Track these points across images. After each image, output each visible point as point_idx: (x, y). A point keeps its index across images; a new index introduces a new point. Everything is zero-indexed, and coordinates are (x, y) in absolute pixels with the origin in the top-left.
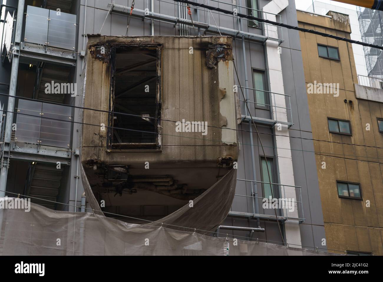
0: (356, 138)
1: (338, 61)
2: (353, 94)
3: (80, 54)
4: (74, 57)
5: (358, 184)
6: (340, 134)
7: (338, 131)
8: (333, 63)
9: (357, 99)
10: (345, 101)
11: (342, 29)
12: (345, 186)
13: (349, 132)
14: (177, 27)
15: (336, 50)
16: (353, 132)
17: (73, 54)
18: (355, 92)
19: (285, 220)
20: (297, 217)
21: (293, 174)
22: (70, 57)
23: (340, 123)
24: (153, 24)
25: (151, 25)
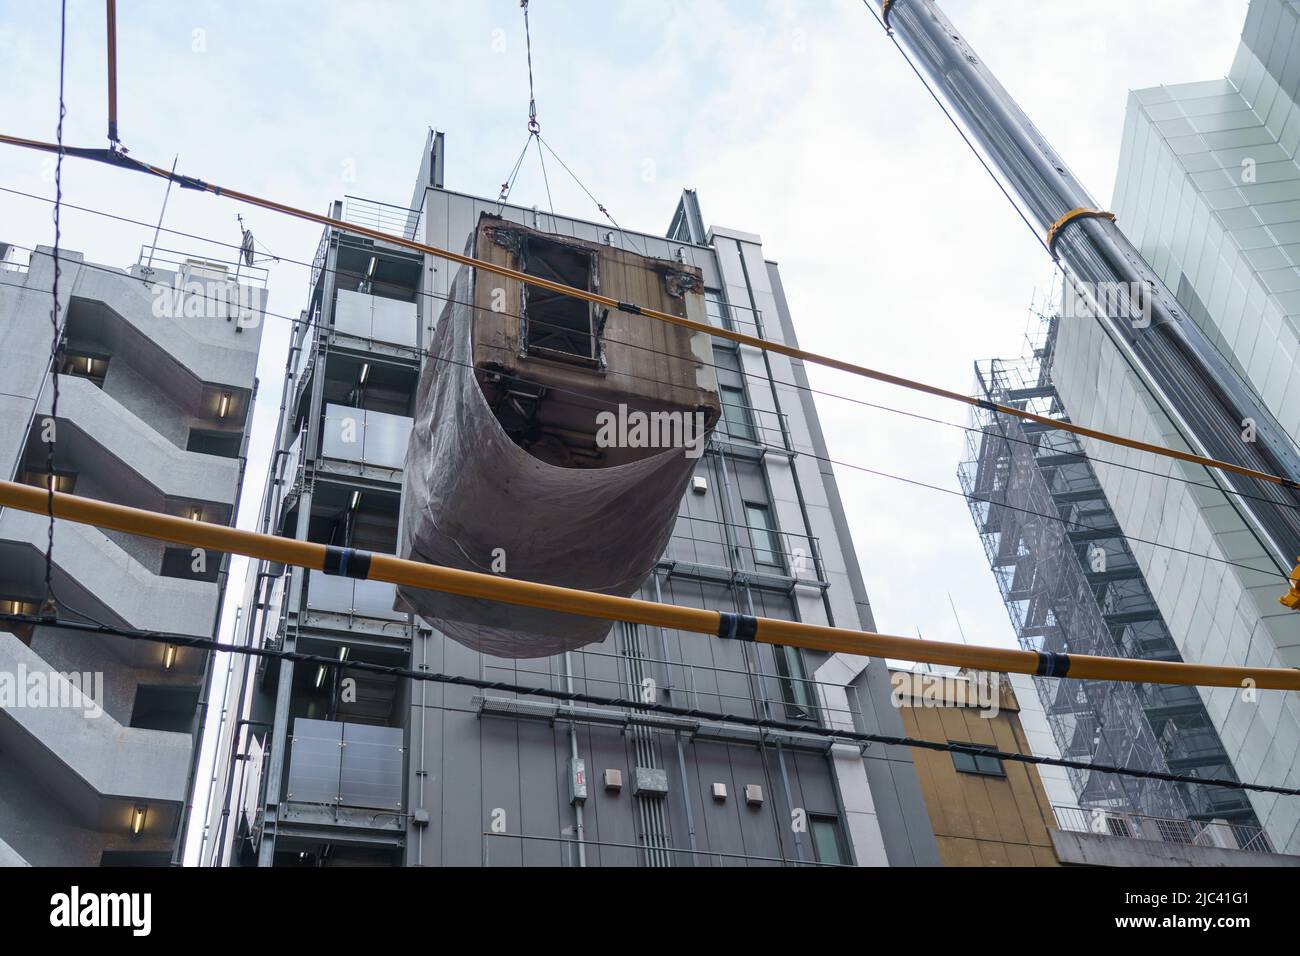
1: (1002, 778)
2: (1049, 851)
3: (414, 817)
8: (990, 782)
14: (628, 733)
17: (398, 819)
18: (1053, 847)
24: (574, 733)
25: (569, 735)
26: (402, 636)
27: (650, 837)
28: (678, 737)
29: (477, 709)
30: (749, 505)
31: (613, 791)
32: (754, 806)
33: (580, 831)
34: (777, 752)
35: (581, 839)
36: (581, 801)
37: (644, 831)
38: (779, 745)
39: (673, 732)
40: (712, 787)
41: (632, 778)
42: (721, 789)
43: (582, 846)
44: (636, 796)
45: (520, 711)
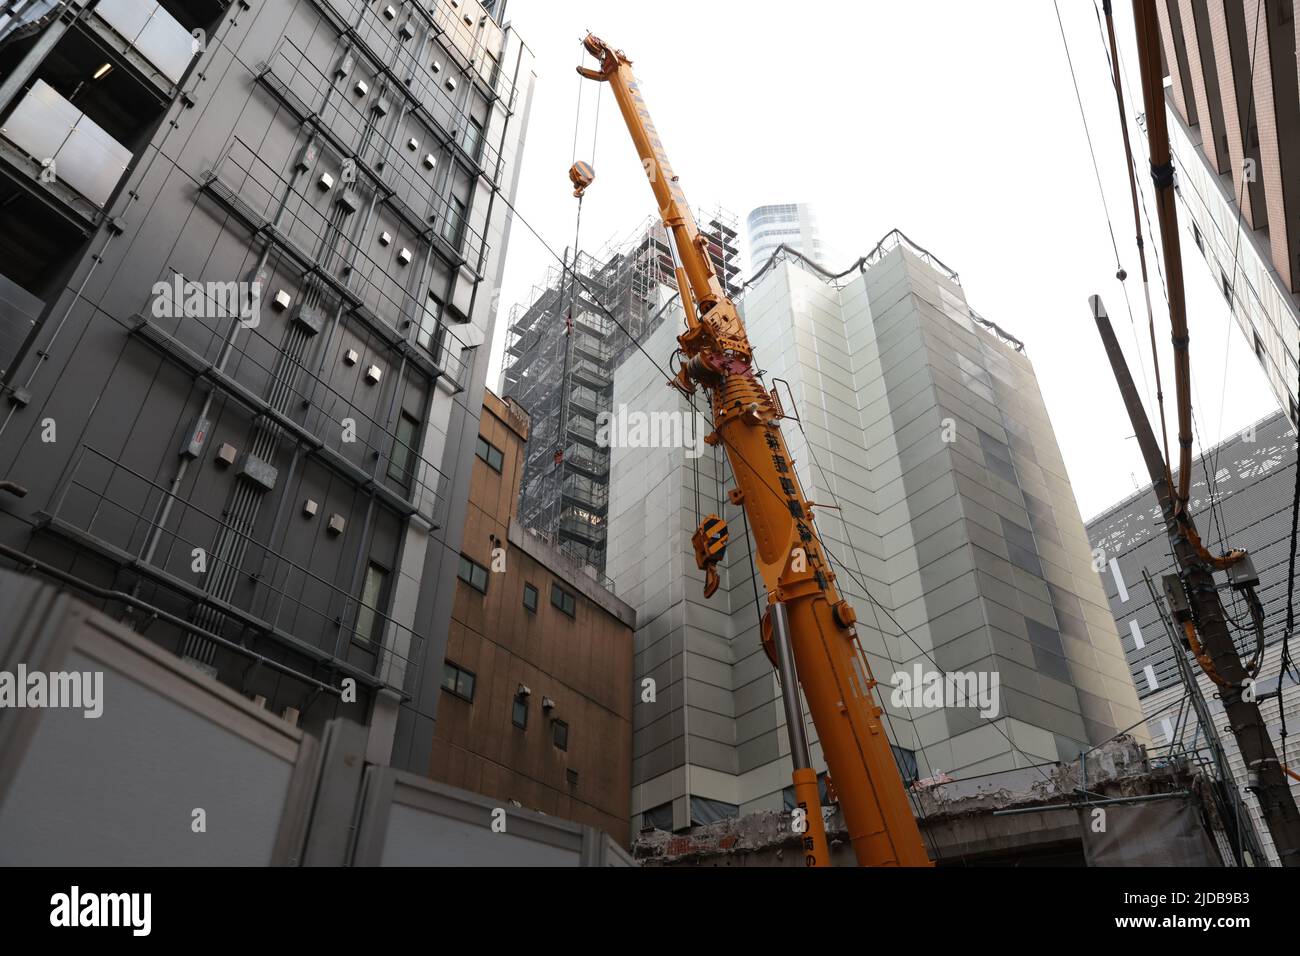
0: (491, 600)
1: (499, 473)
2: (504, 531)
3: (112, 220)
4: (94, 220)
5: (473, 675)
6: (469, 584)
7: (468, 579)
8: (491, 471)
9: (508, 541)
10: (492, 537)
11: (516, 430)
12: (454, 672)
13: (482, 587)
15: (499, 455)
16: (489, 590)
17: (95, 214)
18: (508, 529)
19: (382, 688)
20: (401, 688)
21: (415, 610)
22: (86, 215)
23: (475, 567)
24: (211, 395)
25: (206, 395)
26: (89, 219)
27: (234, 519)
28: (298, 447)
29: (131, 325)
30: (433, 296)
31: (221, 464)
32: (333, 533)
33: (177, 485)
34: (370, 499)
35: (174, 492)
36: (190, 457)
37: (231, 510)
38: (374, 493)
39: (296, 440)
40: (306, 502)
41: (241, 460)
42: (312, 507)
43: (172, 499)
44: (238, 479)
45: (171, 349)
